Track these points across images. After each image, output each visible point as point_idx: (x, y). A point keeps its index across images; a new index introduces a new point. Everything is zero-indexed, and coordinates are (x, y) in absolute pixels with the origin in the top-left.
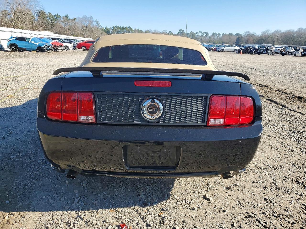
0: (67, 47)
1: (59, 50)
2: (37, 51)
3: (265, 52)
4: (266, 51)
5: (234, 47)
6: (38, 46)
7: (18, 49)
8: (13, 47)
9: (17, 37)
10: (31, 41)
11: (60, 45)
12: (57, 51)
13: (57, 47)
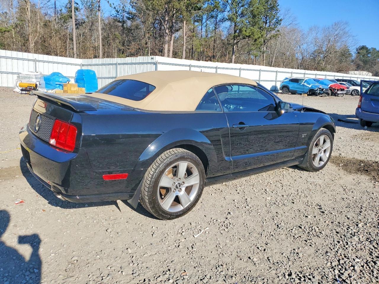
0: (356, 91)
1: (339, 94)
2: (308, 94)
6: (310, 89)
7: (289, 90)
8: (285, 89)
9: (291, 78)
10: (304, 83)
11: (341, 89)
12: (336, 96)
13: (336, 91)
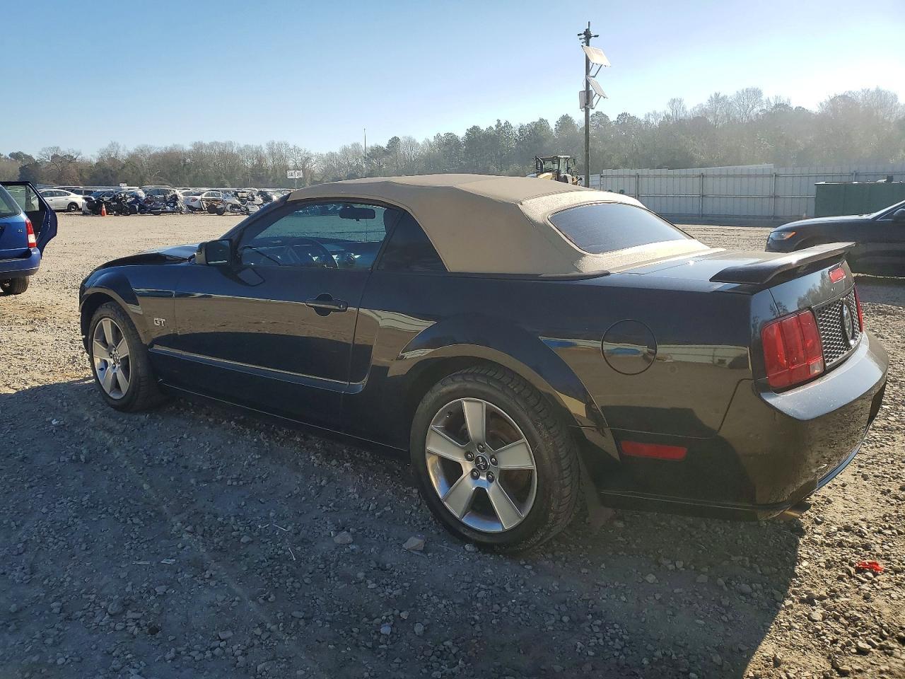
3: (170, 206)
4: (172, 205)
5: (66, 197)
